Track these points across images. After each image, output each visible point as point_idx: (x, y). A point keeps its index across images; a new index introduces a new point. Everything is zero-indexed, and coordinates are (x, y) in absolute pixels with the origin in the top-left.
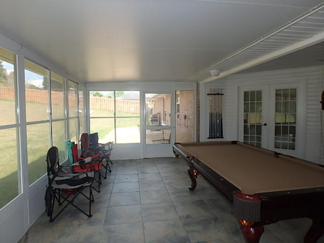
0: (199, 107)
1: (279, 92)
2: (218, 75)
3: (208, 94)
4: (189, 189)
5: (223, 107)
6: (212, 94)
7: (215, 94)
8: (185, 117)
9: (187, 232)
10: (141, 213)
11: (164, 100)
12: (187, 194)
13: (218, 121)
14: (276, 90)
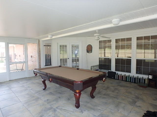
0: (40, 52)
1: (73, 46)
2: (52, 38)
3: (44, 46)
4: (43, 89)
5: (51, 52)
6: (46, 46)
7: (47, 46)
8: (32, 57)
9: (50, 105)
10: (23, 105)
11: (14, 47)
12: (43, 92)
13: (49, 58)
14: (72, 45)
